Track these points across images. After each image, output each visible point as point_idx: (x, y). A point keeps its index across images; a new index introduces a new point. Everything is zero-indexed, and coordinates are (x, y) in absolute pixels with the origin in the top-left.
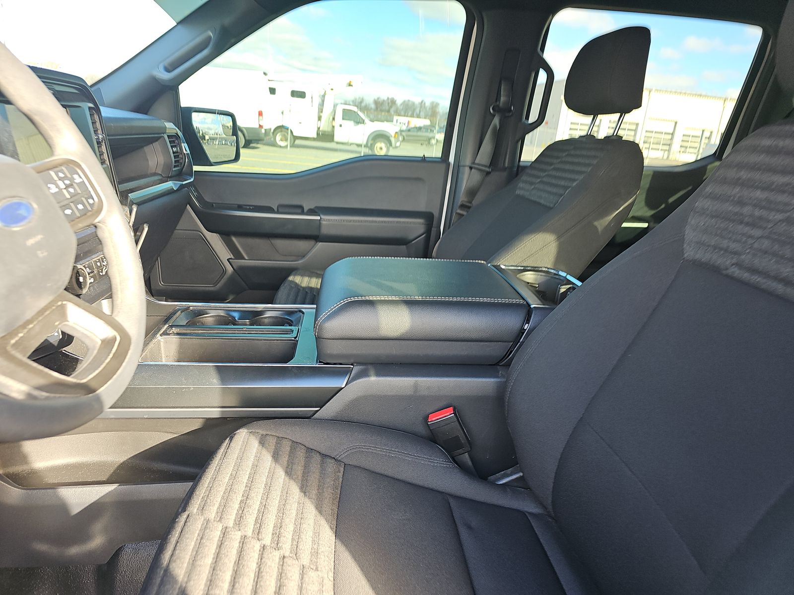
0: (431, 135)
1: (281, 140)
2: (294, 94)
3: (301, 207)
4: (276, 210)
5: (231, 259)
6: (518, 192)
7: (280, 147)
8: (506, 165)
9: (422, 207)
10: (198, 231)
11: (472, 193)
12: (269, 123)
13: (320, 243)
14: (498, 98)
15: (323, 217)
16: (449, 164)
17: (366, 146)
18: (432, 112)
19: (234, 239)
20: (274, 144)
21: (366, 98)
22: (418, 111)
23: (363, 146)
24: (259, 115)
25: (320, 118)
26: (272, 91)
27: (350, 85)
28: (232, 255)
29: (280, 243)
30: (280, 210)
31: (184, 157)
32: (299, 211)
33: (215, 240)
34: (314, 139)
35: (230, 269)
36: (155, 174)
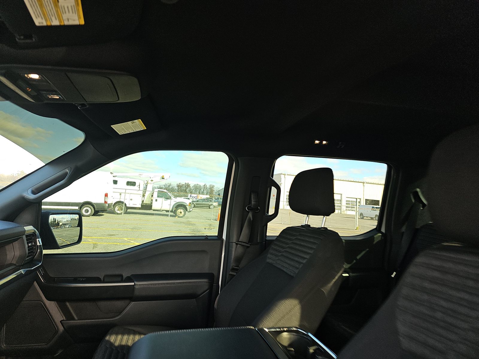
0: (210, 203)
1: (118, 210)
2: (129, 183)
3: (121, 276)
4: (102, 279)
5: (63, 320)
6: (268, 261)
7: (118, 214)
8: (259, 241)
9: (206, 270)
10: (40, 301)
11: (238, 260)
12: (111, 200)
13: (133, 302)
14: (250, 202)
15: (136, 283)
16: (223, 240)
17: (172, 211)
18: (211, 191)
19: (68, 304)
20: (113, 212)
21: (172, 184)
22: (202, 190)
23: (170, 211)
24: (105, 196)
25: (144, 196)
26: (115, 182)
27: (163, 178)
28: (64, 317)
29: (103, 304)
30: (106, 280)
31: (37, 248)
32: (120, 279)
33: (52, 307)
34: (139, 209)
35: (61, 328)
36: (11, 265)
